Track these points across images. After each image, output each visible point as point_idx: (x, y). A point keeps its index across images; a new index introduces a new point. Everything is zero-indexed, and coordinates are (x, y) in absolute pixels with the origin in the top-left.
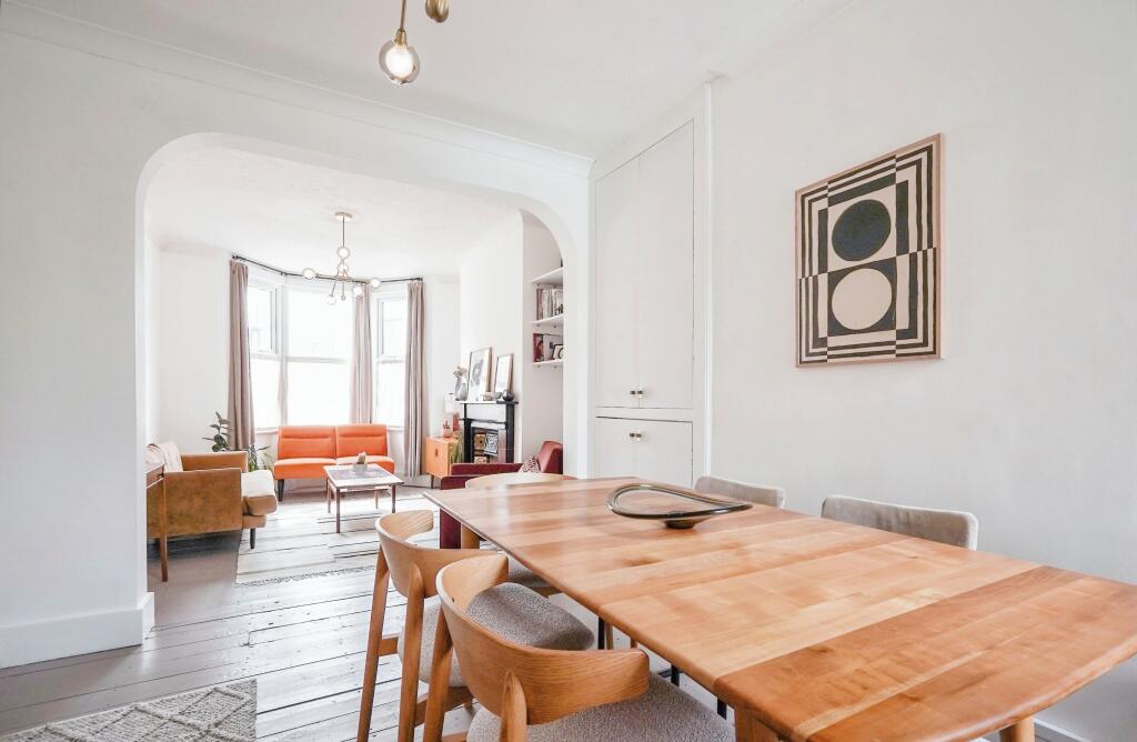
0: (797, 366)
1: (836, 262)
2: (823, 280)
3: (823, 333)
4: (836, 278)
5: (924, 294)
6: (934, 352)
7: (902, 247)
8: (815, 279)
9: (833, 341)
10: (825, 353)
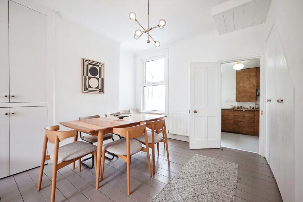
0: (82, 93)
1: (90, 75)
2: (87, 77)
3: (87, 87)
4: (90, 78)
5: (102, 84)
6: (104, 93)
7: (100, 77)
8: (86, 77)
9: (89, 89)
10: (88, 91)
